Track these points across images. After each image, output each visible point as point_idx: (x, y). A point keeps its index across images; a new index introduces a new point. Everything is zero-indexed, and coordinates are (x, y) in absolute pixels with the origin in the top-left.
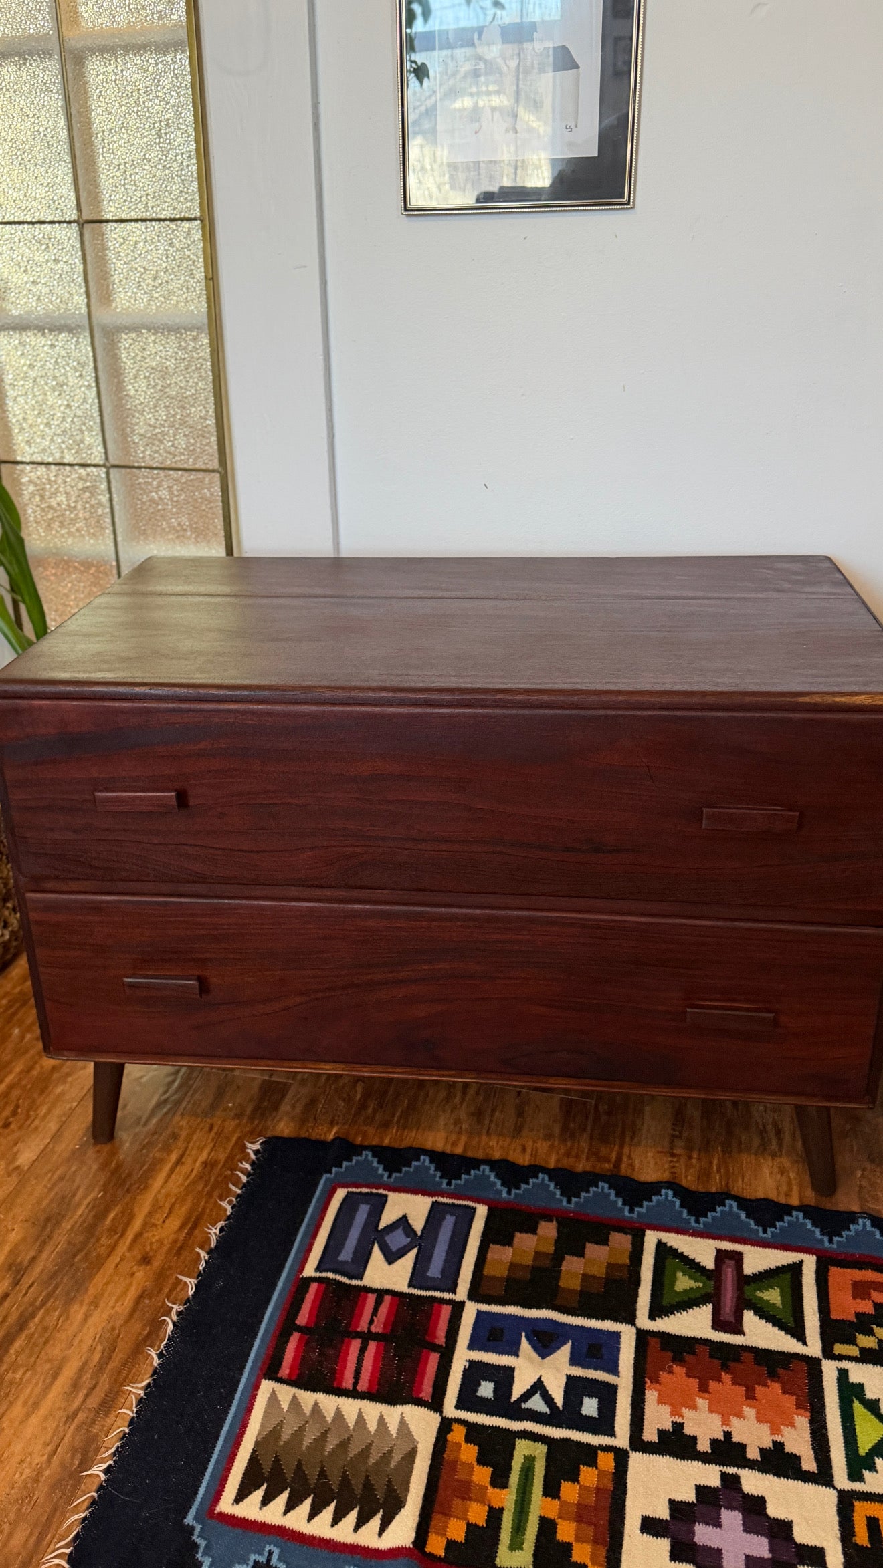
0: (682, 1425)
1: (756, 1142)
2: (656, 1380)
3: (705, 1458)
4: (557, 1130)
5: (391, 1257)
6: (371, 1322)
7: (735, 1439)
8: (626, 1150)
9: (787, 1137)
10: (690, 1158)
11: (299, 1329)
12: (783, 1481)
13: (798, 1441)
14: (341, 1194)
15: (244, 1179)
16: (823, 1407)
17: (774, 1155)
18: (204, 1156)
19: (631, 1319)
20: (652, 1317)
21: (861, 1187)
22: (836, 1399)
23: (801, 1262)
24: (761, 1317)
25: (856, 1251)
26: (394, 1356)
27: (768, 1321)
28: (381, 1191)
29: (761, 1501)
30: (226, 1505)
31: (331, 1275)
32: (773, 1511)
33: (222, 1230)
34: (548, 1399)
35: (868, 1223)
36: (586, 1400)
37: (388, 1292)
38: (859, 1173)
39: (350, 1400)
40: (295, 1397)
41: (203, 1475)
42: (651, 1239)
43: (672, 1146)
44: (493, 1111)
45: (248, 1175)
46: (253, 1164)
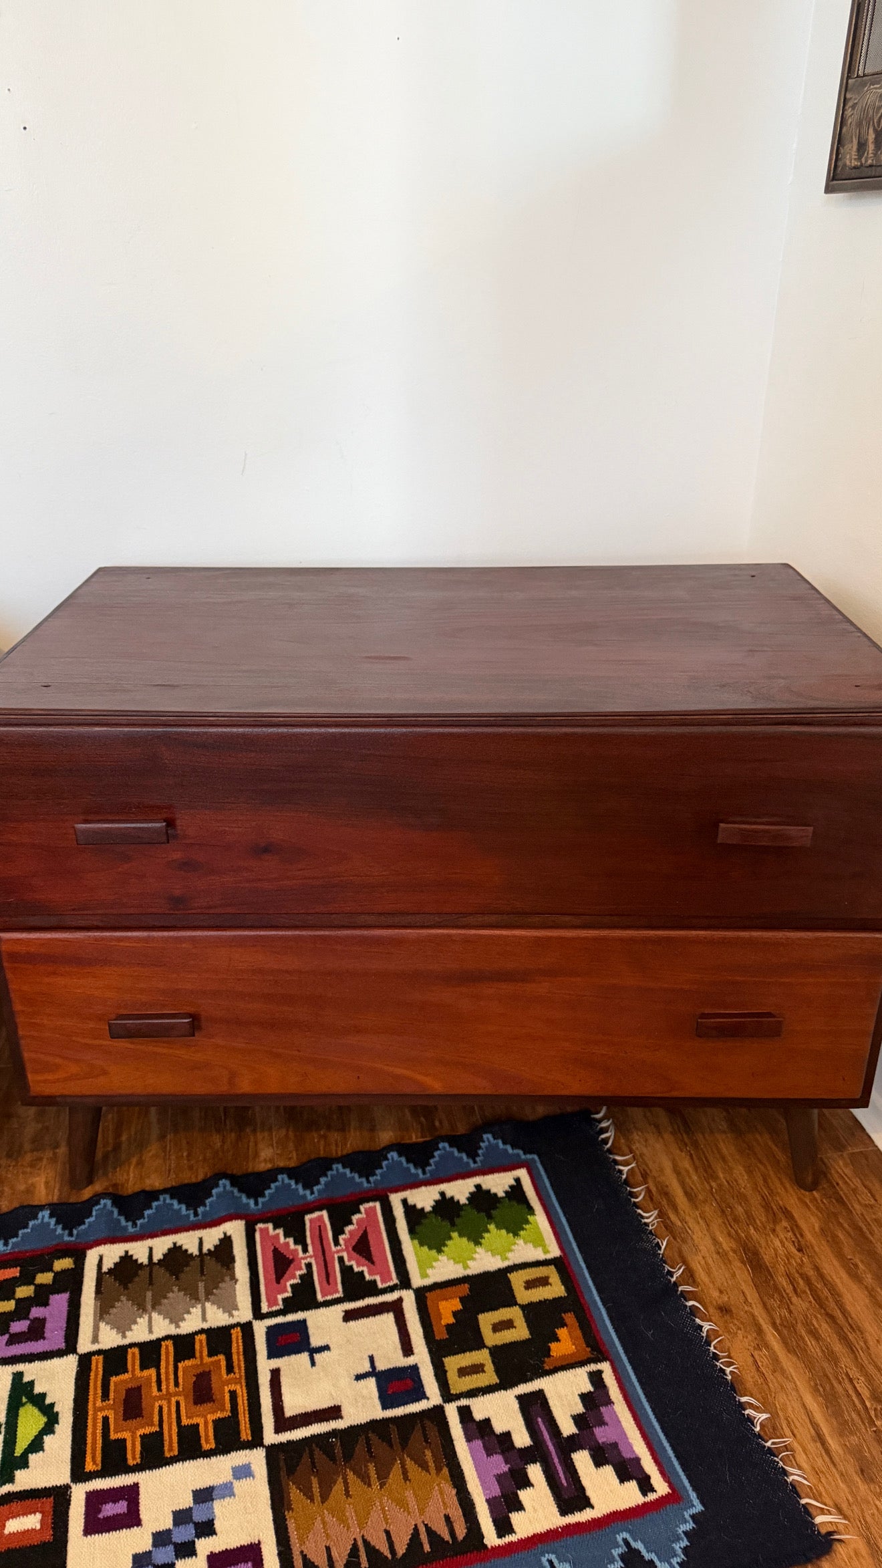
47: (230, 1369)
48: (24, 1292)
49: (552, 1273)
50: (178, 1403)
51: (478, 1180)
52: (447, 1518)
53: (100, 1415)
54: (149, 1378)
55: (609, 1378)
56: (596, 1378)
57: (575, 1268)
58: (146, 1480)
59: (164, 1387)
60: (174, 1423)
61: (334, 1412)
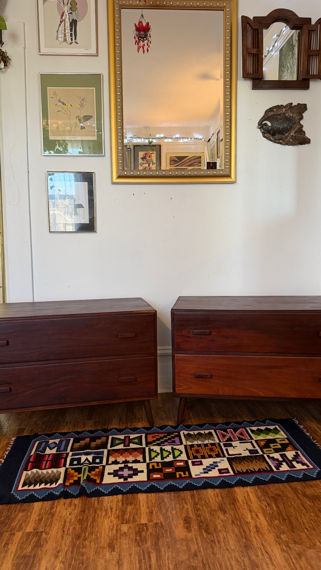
0: (117, 460)
1: (137, 420)
2: (111, 455)
3: (121, 464)
4: (93, 425)
5: (51, 449)
6: (48, 458)
7: (127, 460)
8: (109, 426)
9: (144, 419)
10: (123, 425)
11: (31, 462)
12: (137, 464)
13: (140, 458)
14: (37, 442)
15: (13, 444)
16: (145, 453)
17: (141, 422)
18: (6, 442)
19: (106, 448)
20: (111, 447)
21: (159, 424)
22: (148, 452)
23: (142, 435)
24: (133, 444)
25: (153, 432)
26: (54, 462)
27: (135, 444)
28: (48, 440)
29: (132, 467)
30: (20, 488)
31: (37, 452)
32: (134, 468)
33: (9, 452)
34: (89, 461)
35: (156, 427)
36: (97, 460)
37: (51, 454)
38: (159, 422)
39: (44, 470)
40: (37, 471)
41: (13, 486)
42: (110, 437)
43: (119, 424)
44: (78, 425)
45: (13, 443)
46: (14, 441)
47: (216, 447)
48: (168, 437)
49: (286, 440)
50: (207, 452)
51: (266, 427)
52: (266, 468)
53: (191, 452)
54: (200, 448)
55: (299, 453)
56: (297, 453)
57: (291, 439)
58: (203, 460)
59: (203, 450)
60: (207, 454)
61: (241, 454)
